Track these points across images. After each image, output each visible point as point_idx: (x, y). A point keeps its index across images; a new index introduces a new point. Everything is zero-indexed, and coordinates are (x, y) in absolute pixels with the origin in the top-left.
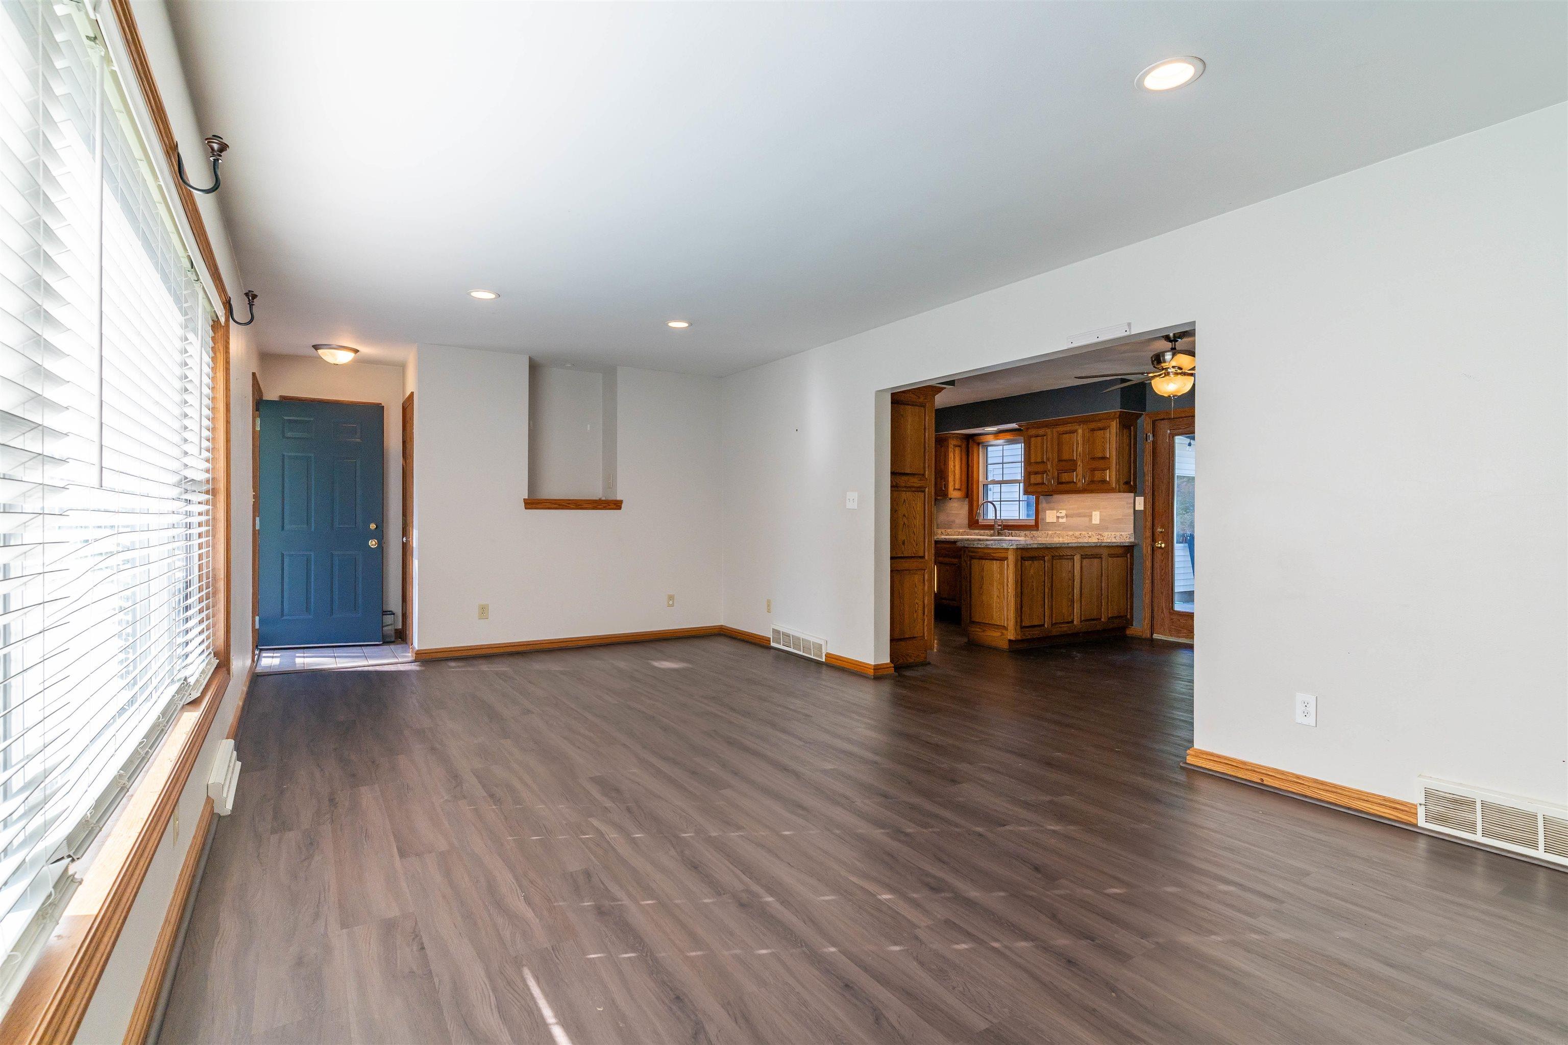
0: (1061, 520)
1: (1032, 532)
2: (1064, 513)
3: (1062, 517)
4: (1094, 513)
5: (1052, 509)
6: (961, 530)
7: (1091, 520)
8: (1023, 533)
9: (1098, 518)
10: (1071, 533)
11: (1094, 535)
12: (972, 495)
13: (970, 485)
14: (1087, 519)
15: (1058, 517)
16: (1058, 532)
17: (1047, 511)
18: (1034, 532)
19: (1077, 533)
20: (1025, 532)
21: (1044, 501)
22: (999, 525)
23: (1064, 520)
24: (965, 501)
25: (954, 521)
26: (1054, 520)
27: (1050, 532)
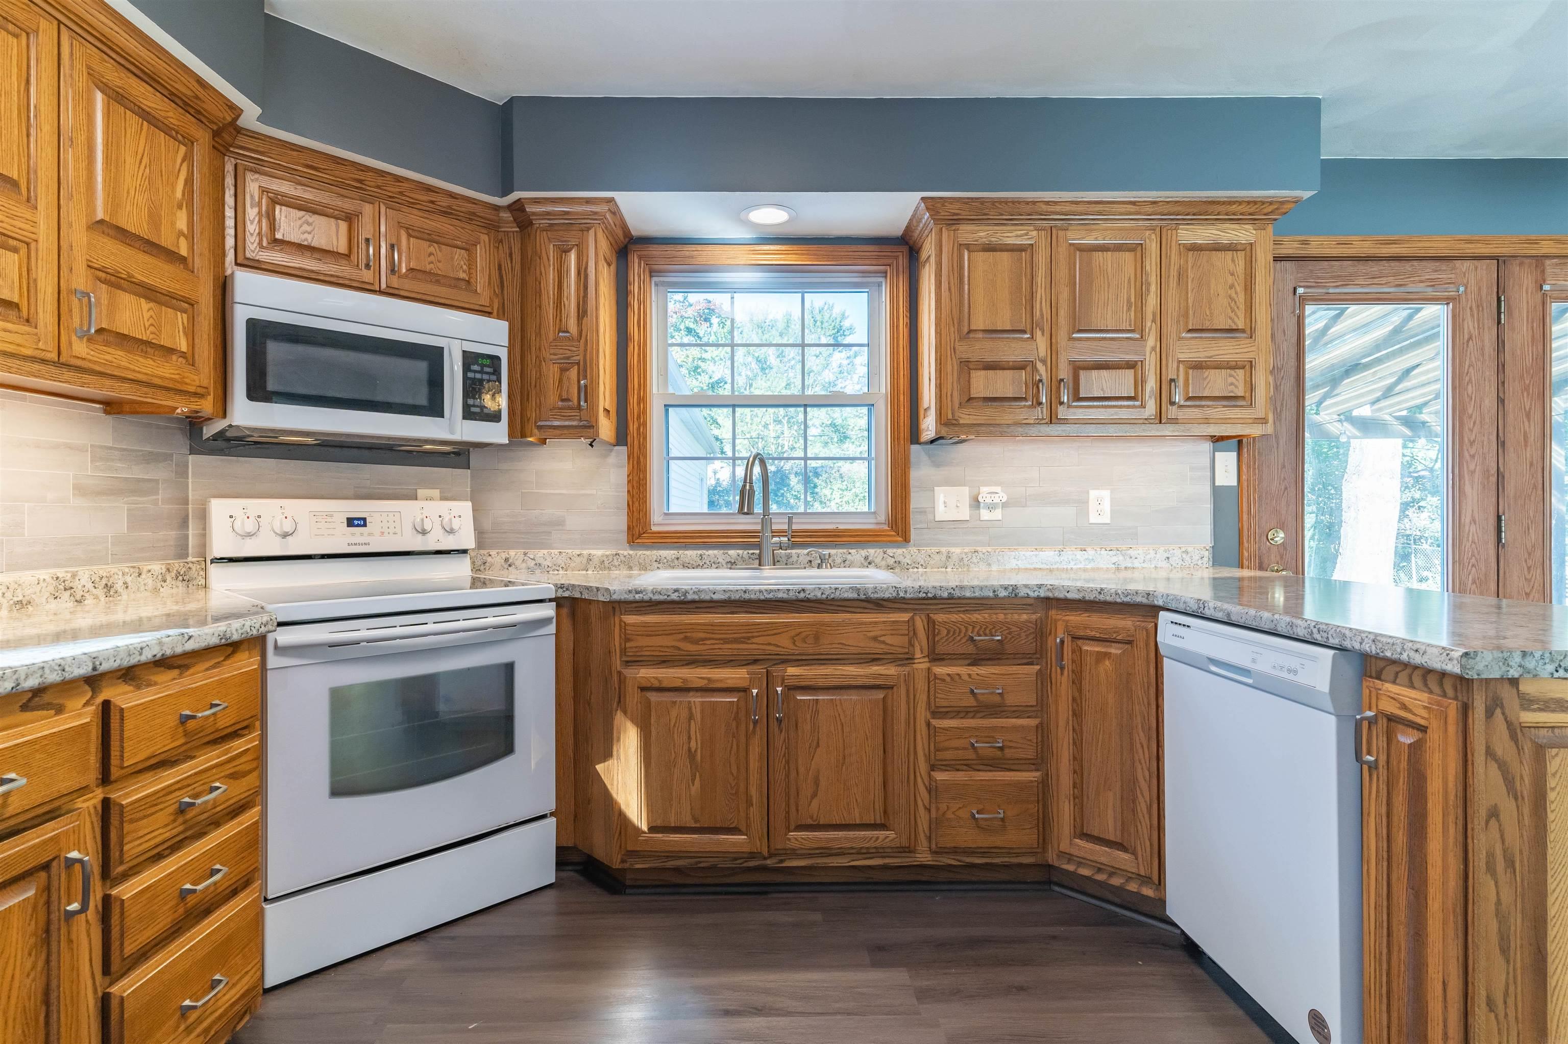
0: (984, 515)
1: (890, 551)
2: (998, 494)
3: (991, 507)
4: (1093, 494)
5: (949, 482)
6: (598, 553)
7: (1083, 512)
8: (857, 554)
9: (1107, 506)
11: (1104, 553)
12: (643, 436)
13: (633, 400)
14: (1071, 510)
15: (976, 503)
16: (983, 549)
17: (938, 489)
18: (900, 551)
20: (863, 553)
21: (924, 458)
22: (780, 533)
23: (997, 514)
24: (613, 454)
25: (559, 523)
26: (964, 513)
27: (953, 550)
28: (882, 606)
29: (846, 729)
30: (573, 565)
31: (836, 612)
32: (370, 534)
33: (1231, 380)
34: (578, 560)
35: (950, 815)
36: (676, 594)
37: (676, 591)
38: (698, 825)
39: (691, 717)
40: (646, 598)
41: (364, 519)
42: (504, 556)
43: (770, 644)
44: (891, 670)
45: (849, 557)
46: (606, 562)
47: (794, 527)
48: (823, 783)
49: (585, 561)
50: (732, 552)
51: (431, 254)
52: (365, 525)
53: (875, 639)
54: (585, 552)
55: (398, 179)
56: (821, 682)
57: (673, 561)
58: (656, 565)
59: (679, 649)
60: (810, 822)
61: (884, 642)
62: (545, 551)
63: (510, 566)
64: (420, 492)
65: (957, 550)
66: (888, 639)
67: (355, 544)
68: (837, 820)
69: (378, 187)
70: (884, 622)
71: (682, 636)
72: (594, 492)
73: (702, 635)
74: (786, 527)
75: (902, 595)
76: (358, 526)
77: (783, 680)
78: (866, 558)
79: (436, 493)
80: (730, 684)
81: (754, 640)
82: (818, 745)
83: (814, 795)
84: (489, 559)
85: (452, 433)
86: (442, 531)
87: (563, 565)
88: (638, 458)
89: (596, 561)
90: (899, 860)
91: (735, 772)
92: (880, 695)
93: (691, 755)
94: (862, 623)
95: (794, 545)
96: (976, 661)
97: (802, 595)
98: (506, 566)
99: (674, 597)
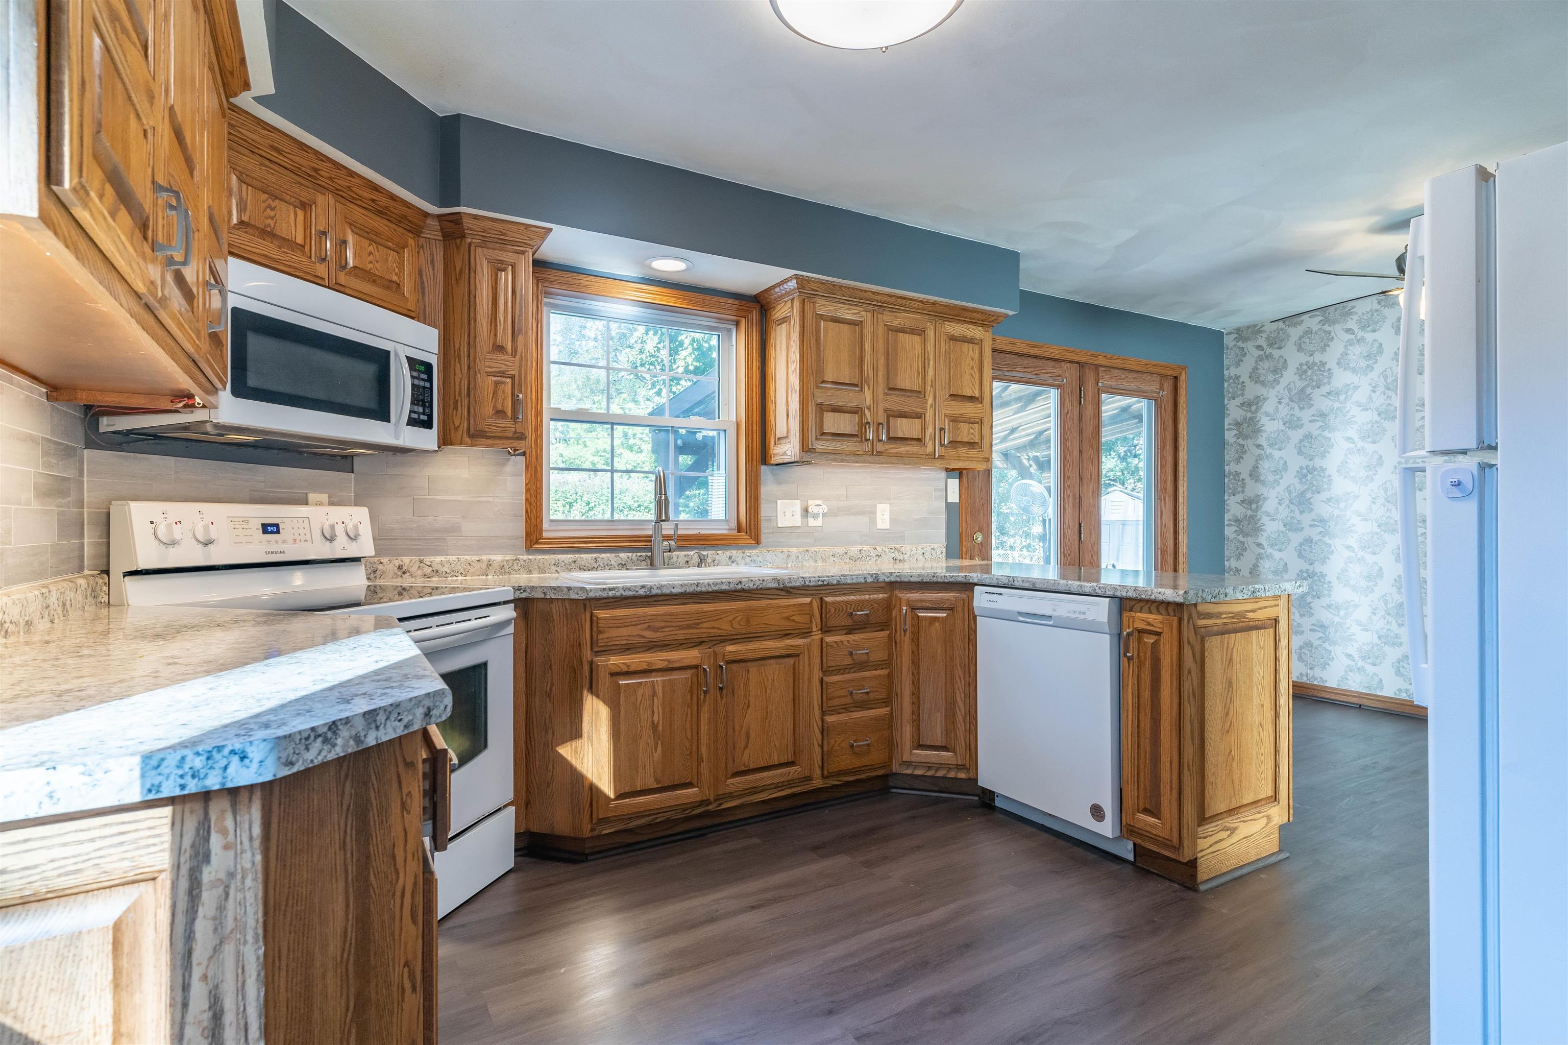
0: (812, 522)
1: (747, 552)
2: (822, 506)
3: (815, 516)
4: (878, 507)
5: (787, 496)
6: (498, 558)
7: (873, 521)
8: (723, 555)
9: (887, 517)
10: (840, 550)
11: (887, 550)
12: (540, 447)
14: (866, 519)
15: (805, 513)
16: (812, 549)
17: (779, 502)
18: (754, 551)
19: (854, 550)
20: (728, 553)
21: (770, 477)
22: (668, 538)
23: (819, 522)
24: (510, 463)
25: (455, 529)
26: (797, 521)
27: (792, 550)
28: (790, 593)
29: (769, 691)
30: (472, 570)
31: (760, 599)
32: (284, 542)
33: (972, 431)
34: (478, 565)
35: (836, 748)
36: (643, 590)
37: (643, 587)
38: (660, 786)
39: (654, 694)
40: (618, 594)
41: (277, 526)
42: (397, 563)
43: (713, 628)
44: (799, 642)
45: (717, 557)
46: (506, 567)
47: (679, 532)
48: (752, 735)
49: (484, 567)
50: (622, 555)
51: (370, 253)
52: (278, 532)
53: (788, 618)
54: (484, 558)
55: (352, 174)
56: (751, 656)
57: (570, 564)
58: (554, 568)
59: (643, 637)
60: (743, 768)
61: (793, 621)
62: (443, 558)
63: (404, 573)
64: (312, 497)
65: (794, 550)
66: (797, 618)
67: (272, 553)
68: (762, 764)
69: (330, 179)
70: (794, 605)
71: (646, 625)
72: (491, 499)
73: (662, 624)
74: (672, 532)
75: (807, 583)
76: (272, 532)
77: (724, 656)
78: (730, 558)
79: (324, 497)
80: (686, 663)
81: (704, 625)
82: (749, 706)
83: (746, 747)
84: (380, 567)
85: (397, 438)
86: (346, 538)
87: (462, 571)
88: (536, 468)
89: (496, 565)
90: (799, 788)
91: (689, 736)
92: (791, 661)
93: (654, 726)
94: (778, 607)
95: (680, 548)
96: (850, 631)
97: (739, 587)
98: (400, 574)
99: (642, 592)
